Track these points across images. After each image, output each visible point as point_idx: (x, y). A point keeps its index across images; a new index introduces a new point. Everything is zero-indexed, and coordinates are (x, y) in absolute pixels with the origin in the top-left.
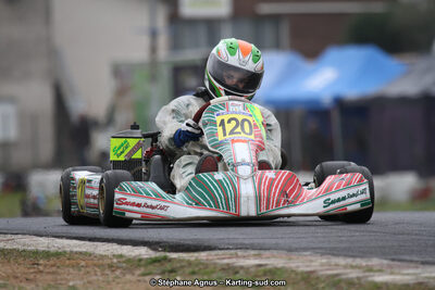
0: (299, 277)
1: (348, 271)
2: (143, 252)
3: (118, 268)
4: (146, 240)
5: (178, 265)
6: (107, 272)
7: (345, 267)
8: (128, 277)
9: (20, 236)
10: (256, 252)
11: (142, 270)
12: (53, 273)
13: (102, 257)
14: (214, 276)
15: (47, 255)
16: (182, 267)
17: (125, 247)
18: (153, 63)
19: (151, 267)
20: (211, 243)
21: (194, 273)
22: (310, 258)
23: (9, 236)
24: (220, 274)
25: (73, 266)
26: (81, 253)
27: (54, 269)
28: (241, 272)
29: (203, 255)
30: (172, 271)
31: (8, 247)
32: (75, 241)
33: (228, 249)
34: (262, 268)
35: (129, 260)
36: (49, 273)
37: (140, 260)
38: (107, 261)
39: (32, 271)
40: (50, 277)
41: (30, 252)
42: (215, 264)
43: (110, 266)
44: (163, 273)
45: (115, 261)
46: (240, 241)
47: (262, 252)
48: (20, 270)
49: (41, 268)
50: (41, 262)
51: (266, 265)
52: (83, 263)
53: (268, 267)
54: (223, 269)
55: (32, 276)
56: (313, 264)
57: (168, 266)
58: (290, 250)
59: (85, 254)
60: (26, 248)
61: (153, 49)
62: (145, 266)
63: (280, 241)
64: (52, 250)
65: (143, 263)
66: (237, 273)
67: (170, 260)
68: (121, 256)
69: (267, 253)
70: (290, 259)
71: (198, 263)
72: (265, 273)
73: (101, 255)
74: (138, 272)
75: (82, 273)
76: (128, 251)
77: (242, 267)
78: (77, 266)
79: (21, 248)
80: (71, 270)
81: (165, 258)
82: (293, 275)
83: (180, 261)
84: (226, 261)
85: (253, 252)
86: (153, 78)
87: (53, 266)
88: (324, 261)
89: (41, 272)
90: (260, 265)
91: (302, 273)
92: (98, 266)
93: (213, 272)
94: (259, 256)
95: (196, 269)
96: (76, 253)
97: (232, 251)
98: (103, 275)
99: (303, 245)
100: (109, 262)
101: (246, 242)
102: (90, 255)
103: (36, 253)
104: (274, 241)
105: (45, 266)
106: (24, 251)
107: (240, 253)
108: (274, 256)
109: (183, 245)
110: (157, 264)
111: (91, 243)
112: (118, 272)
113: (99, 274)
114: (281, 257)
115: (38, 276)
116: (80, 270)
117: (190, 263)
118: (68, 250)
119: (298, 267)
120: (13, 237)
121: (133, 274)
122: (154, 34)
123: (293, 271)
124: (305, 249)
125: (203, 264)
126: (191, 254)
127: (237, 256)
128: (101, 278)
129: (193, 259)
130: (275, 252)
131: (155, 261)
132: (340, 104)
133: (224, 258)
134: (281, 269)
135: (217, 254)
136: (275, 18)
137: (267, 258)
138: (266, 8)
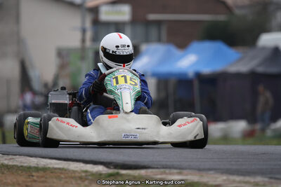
1: (243, 185)
2: (100, 168)
3: (86, 179)
4: (102, 160)
6: (79, 182)
7: (240, 182)
8: (94, 186)
9: (18, 157)
10: (178, 171)
12: (43, 182)
13: (74, 172)
15: (37, 169)
17: (88, 165)
18: (83, 49)
20: (146, 164)
22: (214, 176)
23: (11, 157)
25: (56, 178)
26: (59, 169)
27: (43, 179)
29: (143, 172)
31: (11, 163)
32: (55, 161)
33: (157, 168)
35: (93, 174)
36: (40, 182)
37: (101, 174)
38: (77, 175)
39: (29, 180)
40: (41, 184)
41: (25, 167)
43: (81, 178)
45: (83, 174)
46: (164, 163)
47: (182, 171)
48: (21, 179)
49: (35, 178)
50: (34, 174)
51: (187, 180)
52: (62, 176)
53: (189, 181)
55: (29, 184)
56: (218, 180)
58: (200, 170)
59: (62, 169)
60: (22, 164)
61: (83, 41)
63: (191, 163)
64: (40, 166)
65: (103, 176)
67: (122, 175)
68: (86, 172)
69: (185, 171)
70: (202, 176)
71: (140, 177)
75: (62, 182)
76: (89, 167)
78: (59, 178)
79: (19, 164)
80: (55, 180)
81: (118, 174)
83: (128, 175)
84: (159, 177)
85: (175, 171)
86: (83, 58)
87: (42, 177)
88: (225, 178)
89: (35, 181)
91: (212, 186)
92: (72, 178)
94: (180, 174)
96: (56, 169)
97: (162, 170)
100: (80, 175)
101: (168, 163)
102: (66, 170)
103: (30, 168)
105: (37, 177)
106: (22, 166)
107: (167, 171)
108: (191, 174)
109: (127, 165)
110: (112, 177)
111: (65, 162)
112: (86, 182)
113: (74, 183)
114: (195, 175)
115: (34, 184)
116: (60, 181)
118: (51, 166)
119: (208, 182)
120: (14, 157)
122: (84, 31)
123: (205, 184)
124: (210, 170)
126: (135, 171)
127: (167, 174)
129: (136, 175)
130: (190, 171)
131: (111, 175)
132: (199, 76)
133: (157, 175)
134: (197, 183)
135: (152, 172)
136: (158, 23)
137: (187, 175)
138: (152, 17)
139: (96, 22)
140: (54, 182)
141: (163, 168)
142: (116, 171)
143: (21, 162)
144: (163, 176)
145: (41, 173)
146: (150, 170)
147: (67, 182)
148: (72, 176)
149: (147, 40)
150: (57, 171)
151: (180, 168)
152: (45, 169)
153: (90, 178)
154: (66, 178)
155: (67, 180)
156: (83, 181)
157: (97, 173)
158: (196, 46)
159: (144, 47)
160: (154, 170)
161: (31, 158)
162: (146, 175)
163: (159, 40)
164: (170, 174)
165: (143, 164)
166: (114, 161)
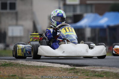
0: (114, 74)
2: (67, 66)
3: (61, 71)
4: (68, 63)
5: (78, 70)
6: (58, 72)
8: (65, 73)
9: (32, 62)
10: (100, 67)
11: (68, 72)
12: (43, 72)
14: (89, 74)
15: (41, 67)
16: (80, 71)
17: (62, 65)
19: (70, 71)
20: (86, 64)
21: (83, 73)
22: (116, 69)
24: (91, 73)
26: (50, 67)
27: (43, 71)
28: (97, 73)
29: (85, 68)
30: (77, 72)
31: (29, 65)
32: (48, 63)
33: (91, 66)
34: (103, 72)
35: (64, 69)
36: (42, 72)
37: (67, 69)
38: (57, 69)
39: (37, 71)
40: (43, 73)
41: (36, 66)
42: (89, 70)
43: (59, 70)
44: (74, 72)
45: (60, 69)
46: (94, 64)
47: (102, 67)
48: (34, 71)
49: (40, 71)
50: (39, 69)
51: (104, 71)
52: (51, 70)
53: (105, 71)
54: (92, 72)
55: (37, 73)
56: (118, 70)
57: (76, 71)
58: (109, 66)
59: (51, 67)
62: (69, 70)
63: (106, 64)
64: (42, 65)
65: (68, 70)
66: (95, 73)
67: (76, 69)
68: (61, 68)
70: (111, 69)
71: (84, 70)
72: (104, 73)
73: (56, 67)
74: (67, 72)
75: (51, 72)
76: (63, 66)
77: (97, 71)
78: (50, 70)
80: (48, 71)
81: (75, 68)
82: (112, 74)
83: (79, 69)
84: (92, 69)
85: (99, 67)
87: (43, 70)
89: (40, 72)
90: (102, 71)
91: (114, 73)
92: (55, 70)
93: (89, 72)
94: (101, 68)
95: (84, 72)
96: (48, 67)
97: (93, 67)
98: (57, 73)
99: (113, 65)
100: (59, 69)
101: (96, 64)
102: (53, 67)
103: (37, 66)
104: (104, 64)
105: (41, 70)
106: (34, 66)
107: (96, 67)
108: (106, 68)
109: (79, 65)
110: (72, 70)
111: (52, 64)
112: (61, 72)
113: (56, 72)
114: (108, 69)
115: (39, 73)
116: (50, 71)
117: (82, 70)
118: (46, 66)
119: (113, 71)
120: (31, 62)
121: (66, 73)
123: (112, 72)
124: (114, 66)
125: (85, 70)
126: (82, 67)
127: (95, 68)
128: (57, 74)
129: (82, 69)
130: (105, 67)
131: (72, 69)
132: (109, 27)
133: (91, 69)
134: (108, 72)
135: (89, 68)
136: (91, 5)
137: (104, 69)
138: (88, 2)
139: (65, 5)
140: (48, 72)
141: (94, 66)
142: (74, 67)
143: (34, 64)
144: (94, 69)
145: (42, 69)
146: (88, 67)
147: (53, 72)
148: (55, 69)
149: (87, 12)
150: (49, 67)
151: (101, 66)
152: (44, 67)
153: (63, 70)
154: (53, 70)
155: (53, 71)
156: (60, 72)
157: (66, 68)
158: (107, 14)
159: (85, 15)
160: (90, 67)
161: (38, 62)
162: (87, 69)
163: (92, 12)
164: (97, 68)
165: (85, 64)
166: (73, 63)
